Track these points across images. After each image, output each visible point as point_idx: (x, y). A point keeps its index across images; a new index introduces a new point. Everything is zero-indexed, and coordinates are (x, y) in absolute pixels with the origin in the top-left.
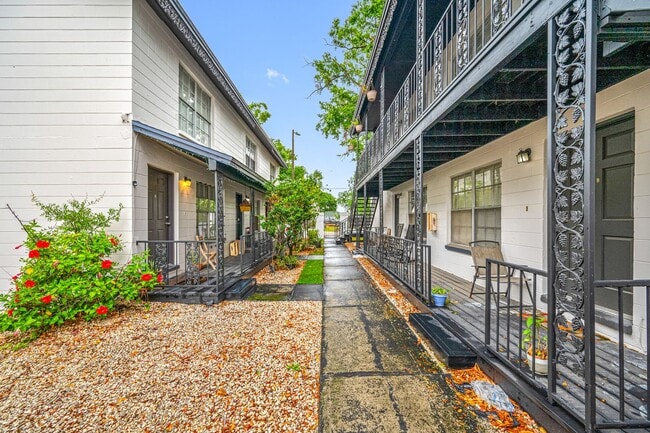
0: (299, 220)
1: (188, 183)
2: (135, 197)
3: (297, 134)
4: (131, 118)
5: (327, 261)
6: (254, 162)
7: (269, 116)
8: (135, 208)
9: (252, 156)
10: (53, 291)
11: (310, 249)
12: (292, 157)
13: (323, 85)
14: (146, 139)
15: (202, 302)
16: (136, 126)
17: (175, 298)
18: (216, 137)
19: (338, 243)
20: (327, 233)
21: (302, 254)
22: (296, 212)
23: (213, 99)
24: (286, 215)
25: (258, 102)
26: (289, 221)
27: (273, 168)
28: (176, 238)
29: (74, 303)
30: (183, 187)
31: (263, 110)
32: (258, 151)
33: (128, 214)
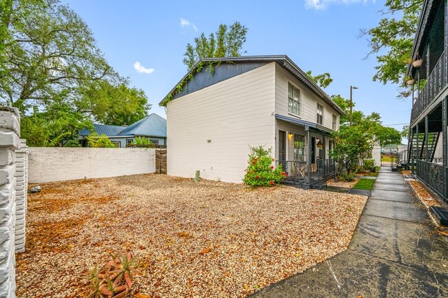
0: (355, 152)
1: (292, 135)
2: (276, 143)
3: (354, 88)
4: (275, 113)
5: (378, 180)
6: (321, 117)
7: (331, 80)
8: (276, 147)
9: (320, 114)
10: (259, 174)
11: (364, 173)
12: (351, 104)
13: (380, 44)
14: (279, 120)
15: (302, 188)
16: (276, 115)
17: (291, 184)
18: (302, 109)
19: (394, 170)
20: (384, 163)
21: (358, 175)
22: (352, 147)
23: (301, 90)
24: (345, 149)
25: (323, 74)
26: (347, 153)
27: (334, 117)
28: (287, 160)
29: (265, 179)
30: (289, 137)
31: (326, 78)
32: (325, 110)
33: (273, 150)
